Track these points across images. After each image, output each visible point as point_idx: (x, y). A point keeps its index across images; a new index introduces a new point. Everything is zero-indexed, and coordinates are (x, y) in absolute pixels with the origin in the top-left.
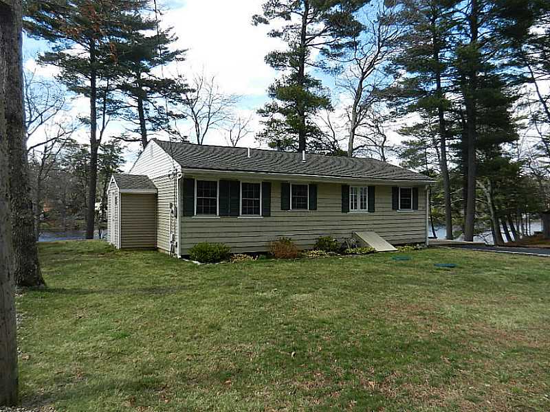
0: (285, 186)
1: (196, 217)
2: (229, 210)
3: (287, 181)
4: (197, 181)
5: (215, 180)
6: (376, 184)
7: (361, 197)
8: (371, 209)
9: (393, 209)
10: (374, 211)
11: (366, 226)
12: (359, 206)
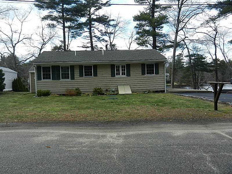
0: (81, 67)
1: (43, 80)
2: (56, 77)
3: (82, 65)
4: (43, 67)
5: (50, 66)
6: (130, 63)
7: (122, 70)
8: (128, 75)
9: (142, 75)
10: (130, 76)
11: (125, 83)
12: (121, 74)
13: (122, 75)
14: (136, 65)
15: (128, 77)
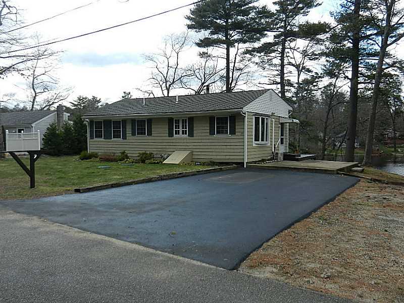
0: (133, 122)
1: (95, 139)
3: (135, 119)
5: (102, 121)
6: (194, 115)
7: (183, 126)
8: (191, 134)
9: (210, 134)
10: (193, 136)
11: (187, 147)
12: (181, 132)
13: (183, 134)
14: (201, 118)
15: (191, 138)
